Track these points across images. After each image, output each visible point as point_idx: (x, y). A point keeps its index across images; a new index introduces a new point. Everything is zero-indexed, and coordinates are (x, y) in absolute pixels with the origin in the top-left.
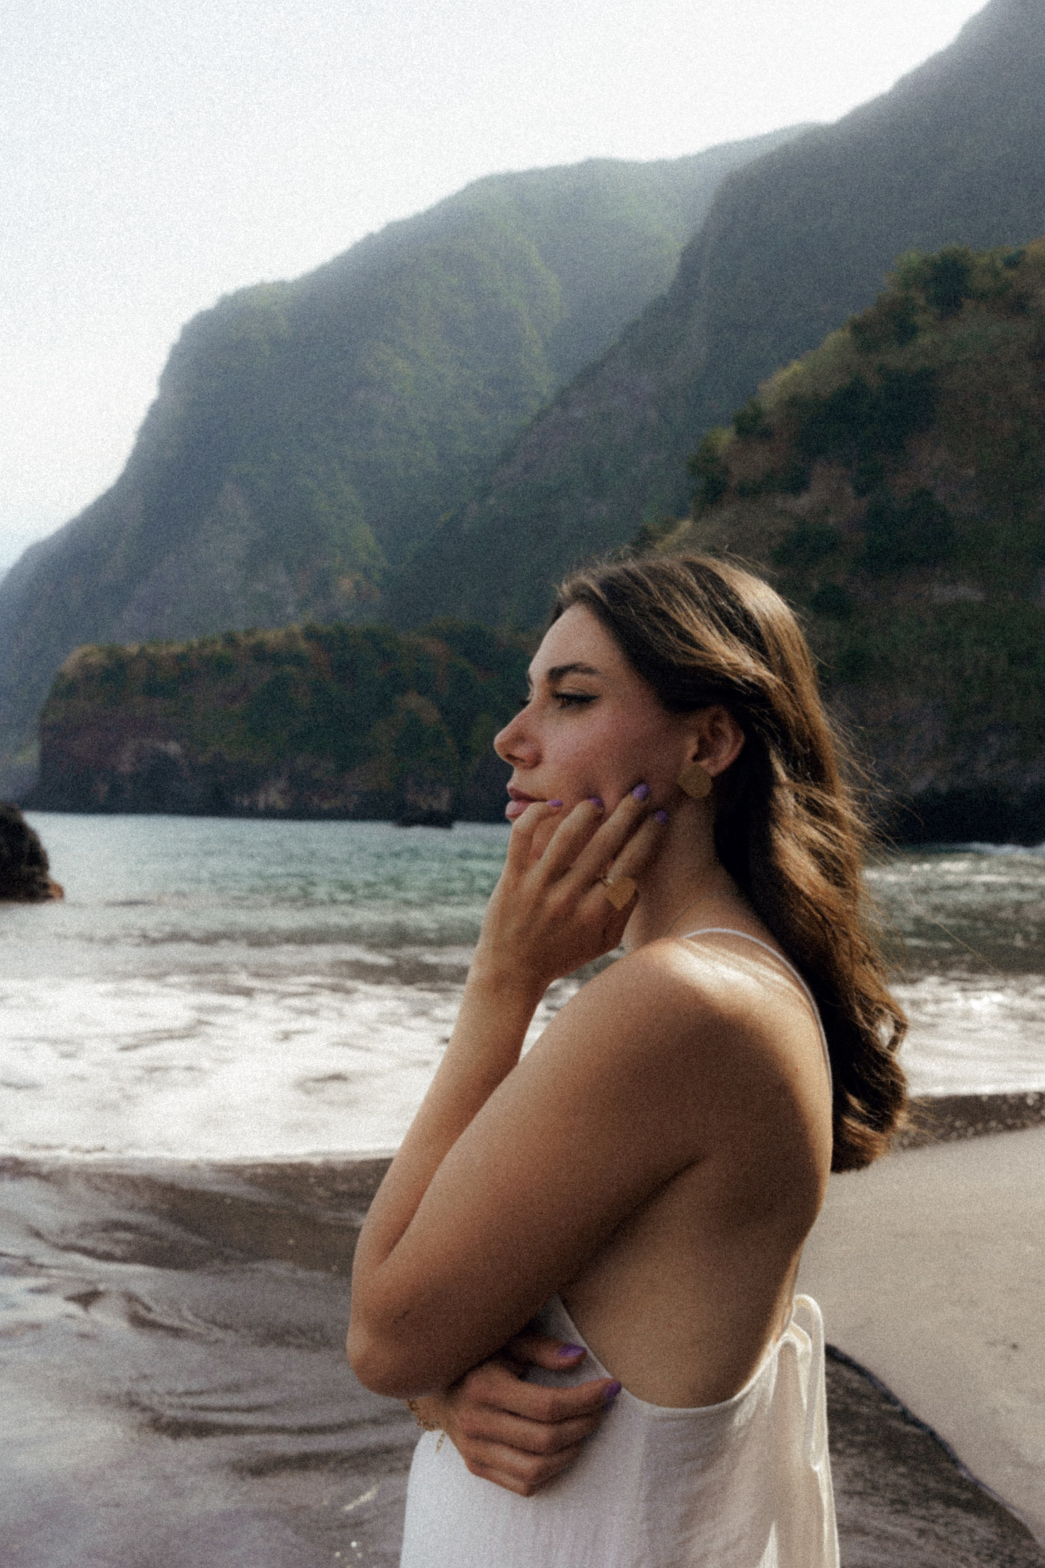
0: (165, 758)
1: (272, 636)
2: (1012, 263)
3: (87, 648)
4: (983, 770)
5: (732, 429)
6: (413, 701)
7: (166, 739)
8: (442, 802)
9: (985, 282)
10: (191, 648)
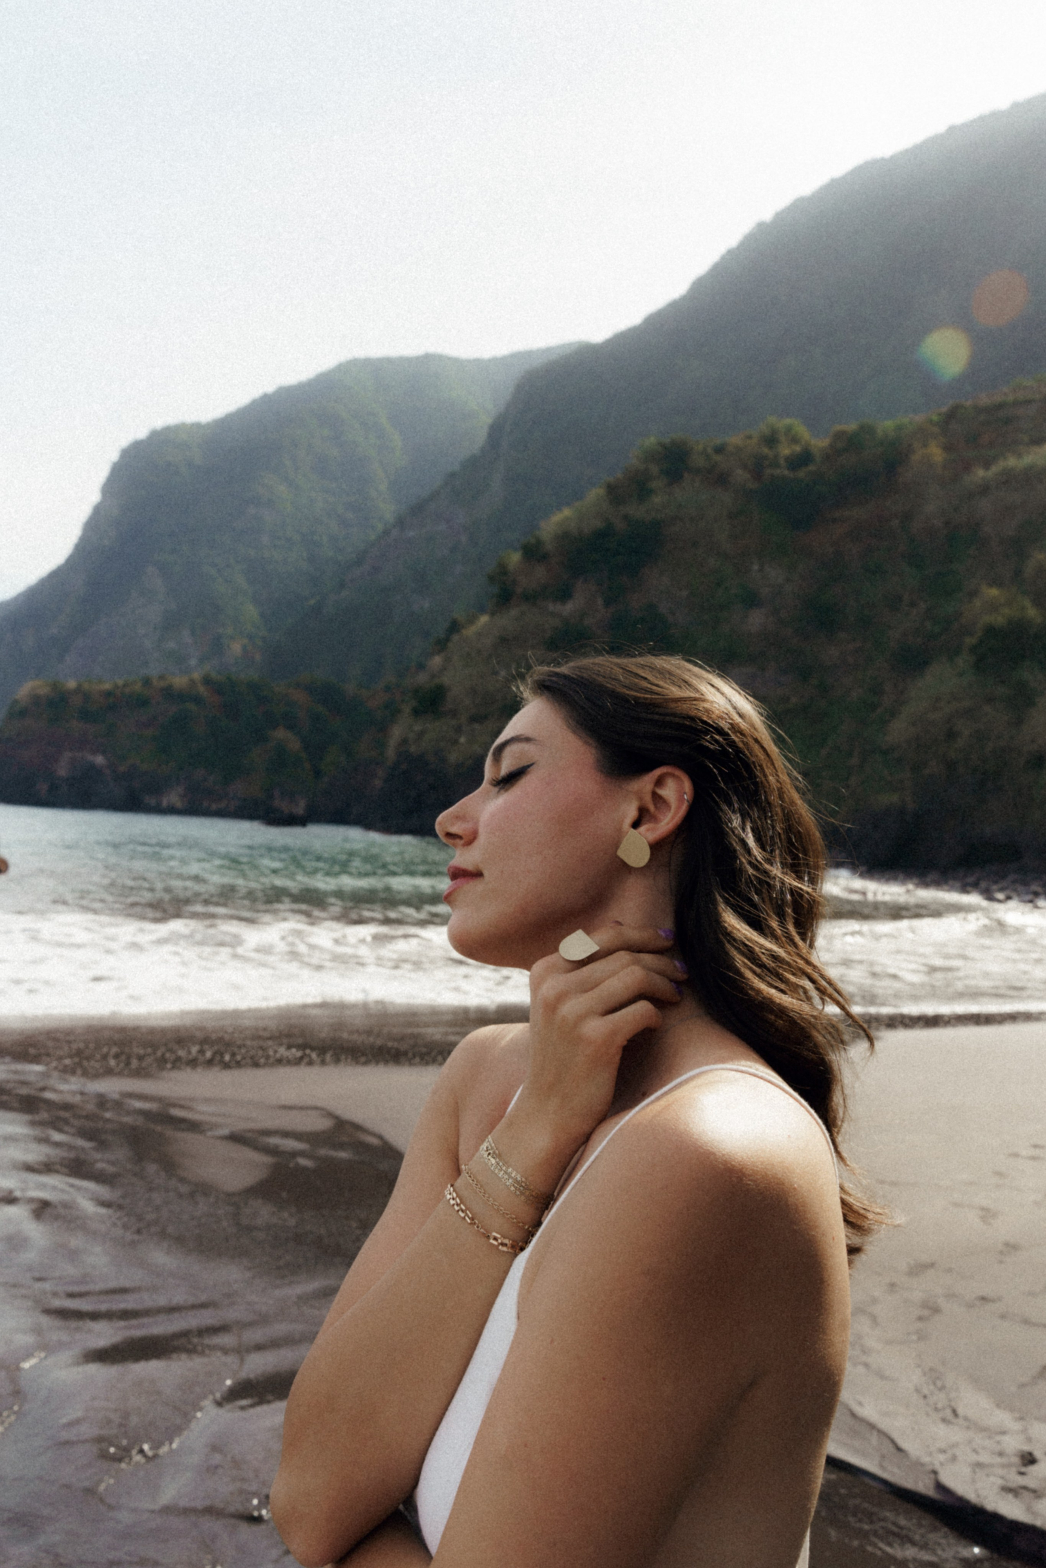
0: (92, 766)
1: (179, 681)
2: (720, 450)
3: (37, 683)
5: (520, 552)
6: (281, 734)
7: (94, 752)
8: (300, 809)
9: (700, 462)
10: (117, 687)
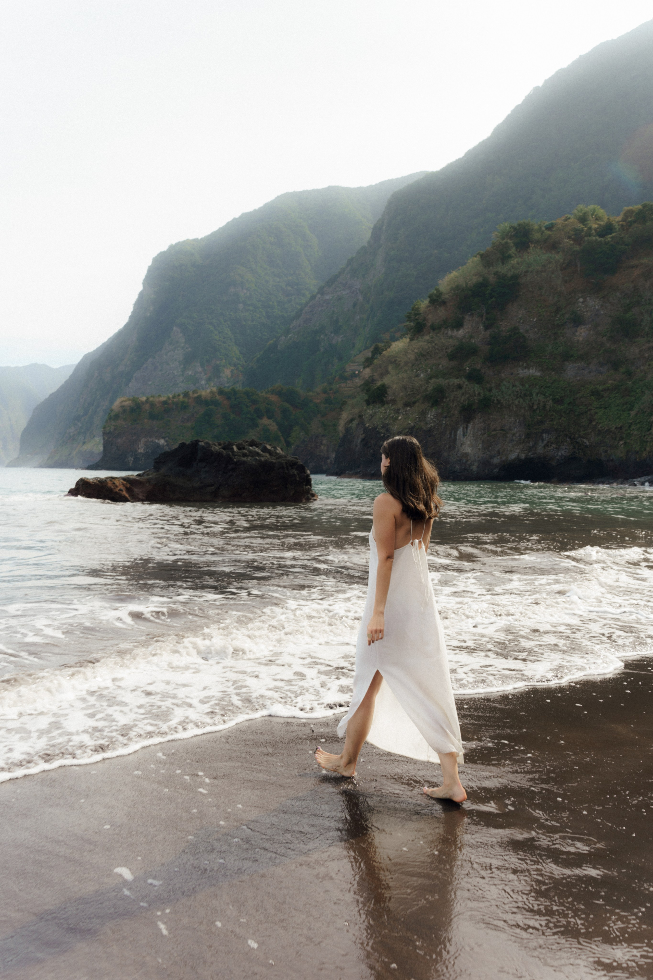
2: (550, 228)
3: (124, 399)
4: (540, 450)
5: (428, 299)
6: (265, 421)
7: (158, 438)
9: (537, 236)
10: (169, 398)
